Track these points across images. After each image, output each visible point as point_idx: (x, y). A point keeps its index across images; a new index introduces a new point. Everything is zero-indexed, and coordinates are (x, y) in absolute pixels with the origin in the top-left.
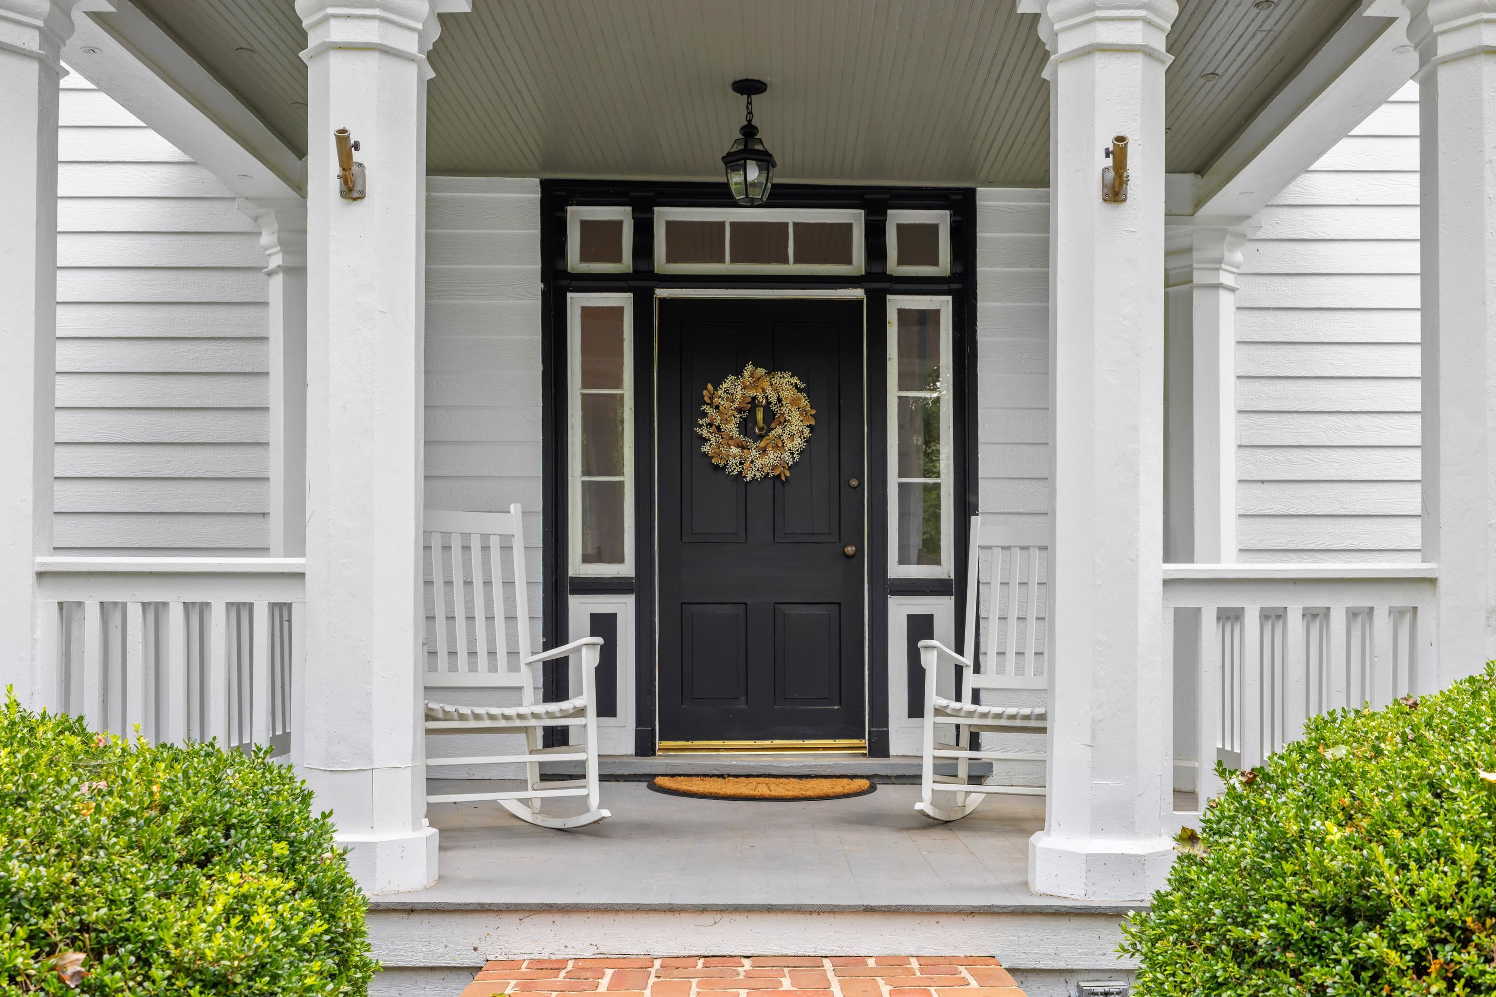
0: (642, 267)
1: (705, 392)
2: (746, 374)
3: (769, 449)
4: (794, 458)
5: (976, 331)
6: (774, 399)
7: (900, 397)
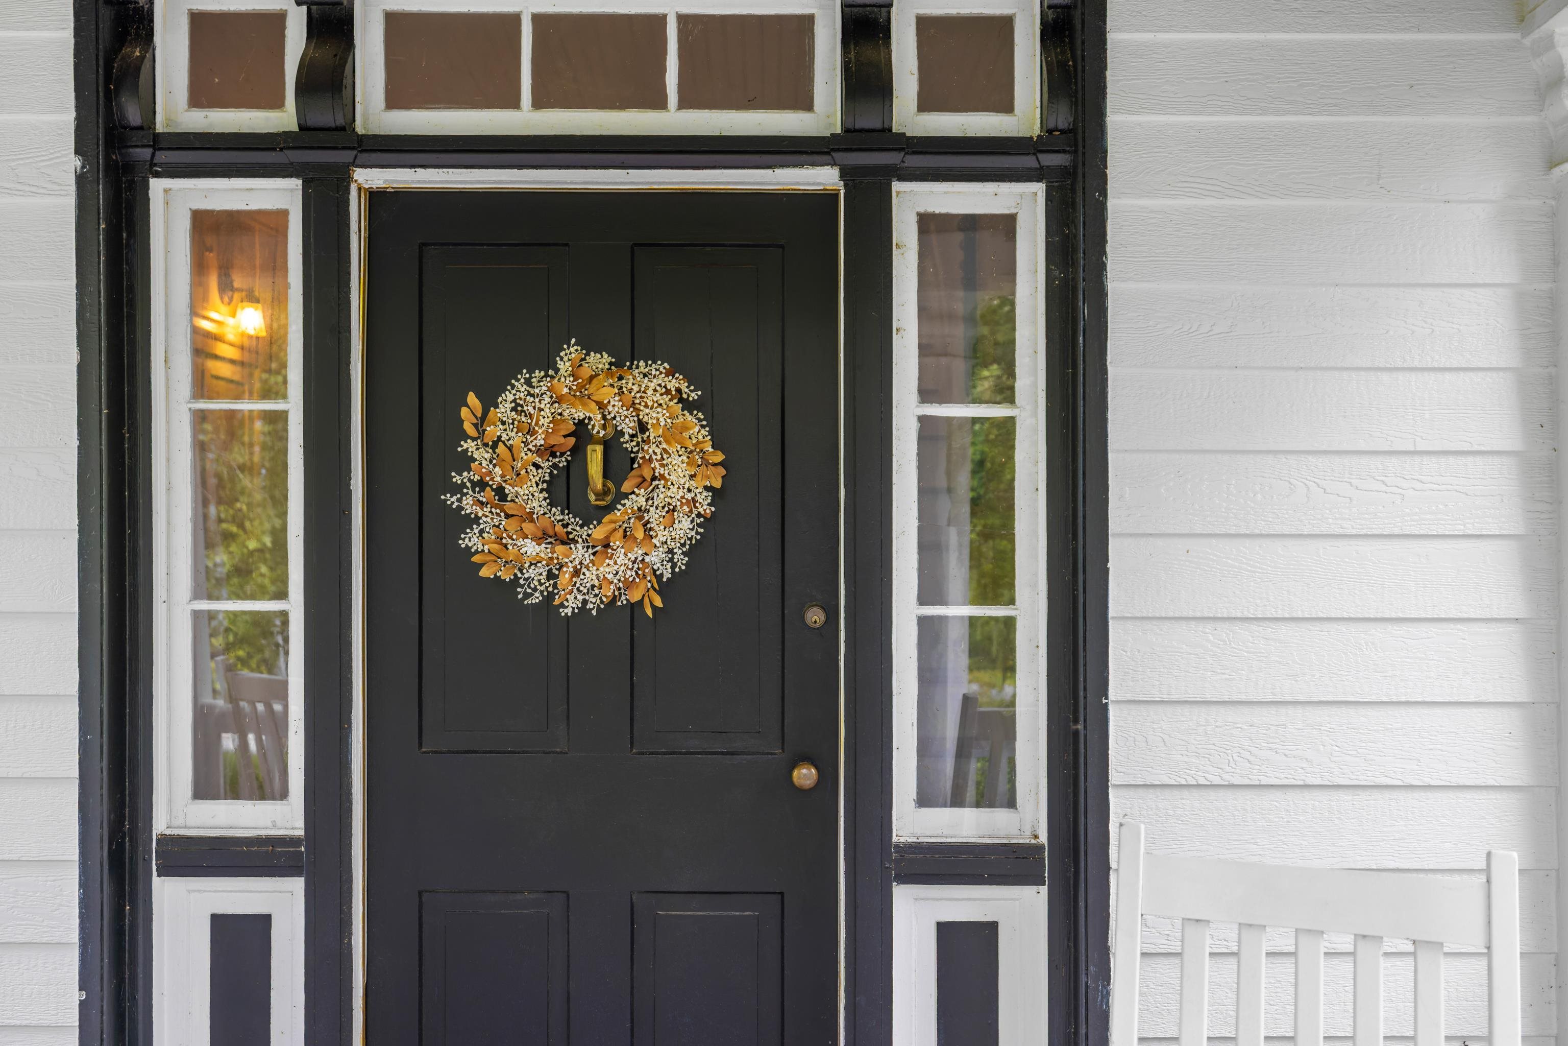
0: (323, 117)
1: (464, 412)
2: (564, 366)
3: (616, 542)
4: (674, 566)
5: (1102, 267)
6: (628, 426)
7: (922, 419)
